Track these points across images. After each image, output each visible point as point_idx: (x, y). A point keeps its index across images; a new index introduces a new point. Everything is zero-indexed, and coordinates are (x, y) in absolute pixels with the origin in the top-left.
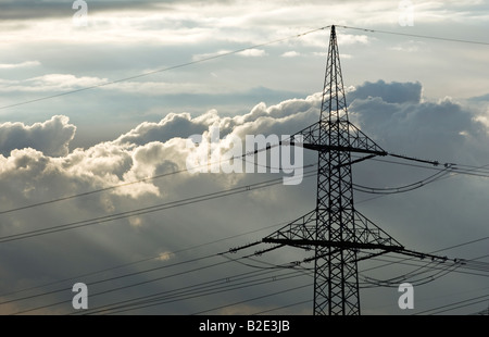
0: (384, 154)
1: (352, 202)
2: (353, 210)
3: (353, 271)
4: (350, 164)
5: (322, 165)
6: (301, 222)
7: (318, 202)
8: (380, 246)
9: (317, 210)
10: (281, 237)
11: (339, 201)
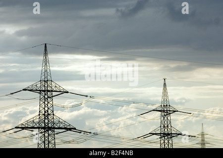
0: (68, 92)
1: (53, 112)
2: (53, 115)
3: (53, 138)
4: (52, 97)
5: (41, 97)
6: (32, 120)
7: (40, 112)
8: (65, 128)
9: (39, 115)
10: (23, 126)
11: (48, 111)
